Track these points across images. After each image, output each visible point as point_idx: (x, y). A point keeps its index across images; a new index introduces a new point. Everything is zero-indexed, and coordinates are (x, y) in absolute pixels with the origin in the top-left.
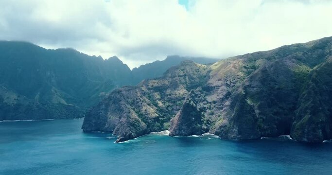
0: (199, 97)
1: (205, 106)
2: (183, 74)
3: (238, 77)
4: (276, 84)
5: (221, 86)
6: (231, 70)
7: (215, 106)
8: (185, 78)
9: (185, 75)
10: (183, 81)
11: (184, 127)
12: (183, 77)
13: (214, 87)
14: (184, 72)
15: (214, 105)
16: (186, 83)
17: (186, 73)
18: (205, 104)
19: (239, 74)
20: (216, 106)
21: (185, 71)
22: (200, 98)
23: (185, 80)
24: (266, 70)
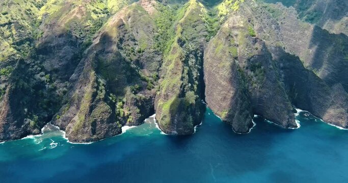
0: (33, 67)
1: (44, 79)
2: (7, 21)
3: (86, 28)
4: (135, 44)
5: (64, 45)
6: (76, 18)
7: (57, 77)
8: (9, 28)
9: (10, 23)
10: (7, 33)
11: (11, 128)
12: (7, 26)
13: (54, 47)
14: (7, 18)
15: (56, 75)
16: (12, 35)
17: (10, 18)
18: (42, 76)
19: (88, 24)
20: (59, 77)
21: (9, 15)
22: (34, 69)
23: (11, 31)
24: (123, 24)
